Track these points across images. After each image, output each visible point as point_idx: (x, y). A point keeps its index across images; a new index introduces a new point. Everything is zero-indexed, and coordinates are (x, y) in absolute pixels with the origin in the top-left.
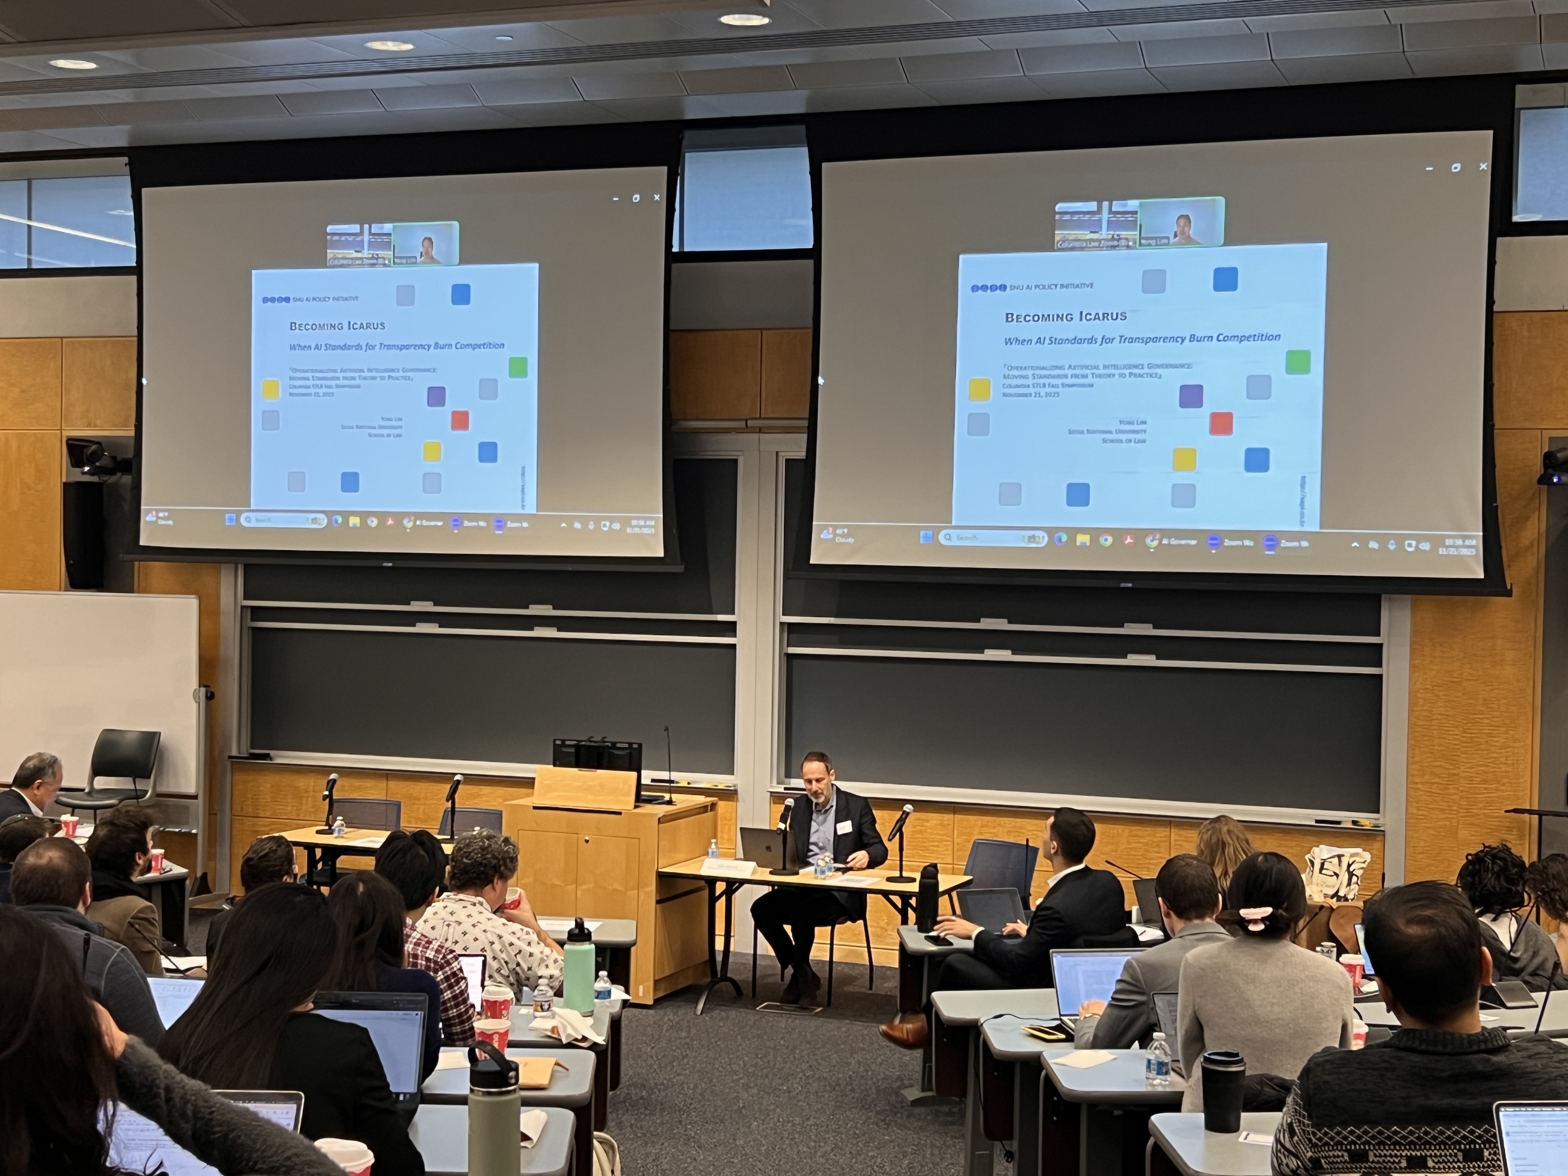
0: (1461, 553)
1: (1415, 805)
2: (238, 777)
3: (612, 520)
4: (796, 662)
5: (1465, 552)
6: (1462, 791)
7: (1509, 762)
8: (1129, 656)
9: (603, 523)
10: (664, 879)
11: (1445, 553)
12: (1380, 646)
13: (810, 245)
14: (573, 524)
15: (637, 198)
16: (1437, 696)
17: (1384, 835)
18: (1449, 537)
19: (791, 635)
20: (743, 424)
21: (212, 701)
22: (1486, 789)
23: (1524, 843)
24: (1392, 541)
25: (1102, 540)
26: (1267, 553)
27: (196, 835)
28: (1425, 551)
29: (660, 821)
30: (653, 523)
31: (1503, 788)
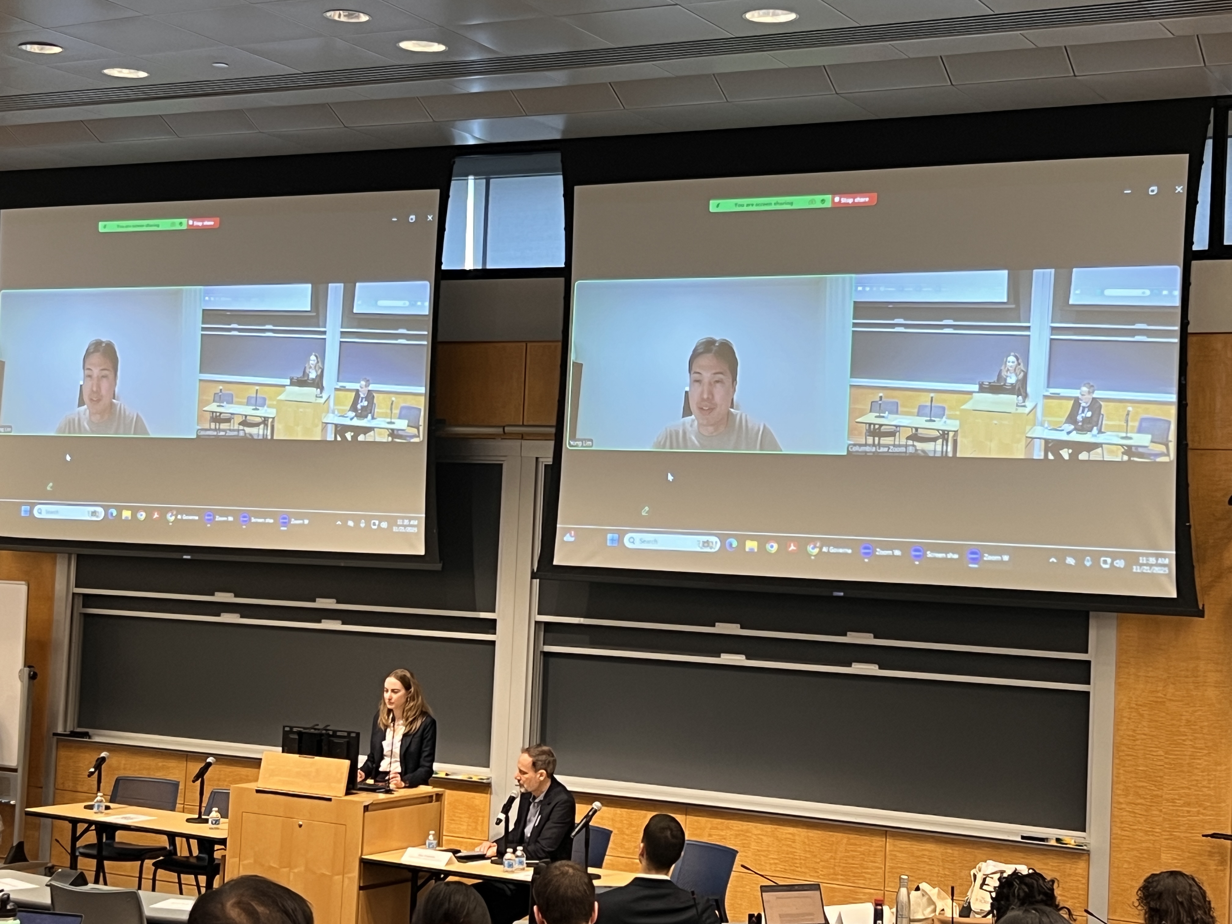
0: (1155, 572)
1: (1119, 825)
2: (63, 753)
3: (381, 519)
4: (552, 660)
5: (1157, 570)
6: (1165, 814)
7: (1212, 786)
8: (854, 665)
9: (373, 521)
10: (367, 866)
11: (1139, 571)
12: (1088, 663)
13: (561, 264)
14: (347, 522)
15: (413, 218)
16: (1142, 715)
17: (1089, 855)
18: (1143, 555)
19: (547, 634)
20: (501, 430)
21: (35, 681)
22: (1188, 812)
23: (1225, 869)
24: (1088, 558)
25: (768, 546)
26: (971, 565)
27: (14, 806)
28: (1119, 568)
29: (366, 808)
30: (416, 523)
31: (1204, 811)
